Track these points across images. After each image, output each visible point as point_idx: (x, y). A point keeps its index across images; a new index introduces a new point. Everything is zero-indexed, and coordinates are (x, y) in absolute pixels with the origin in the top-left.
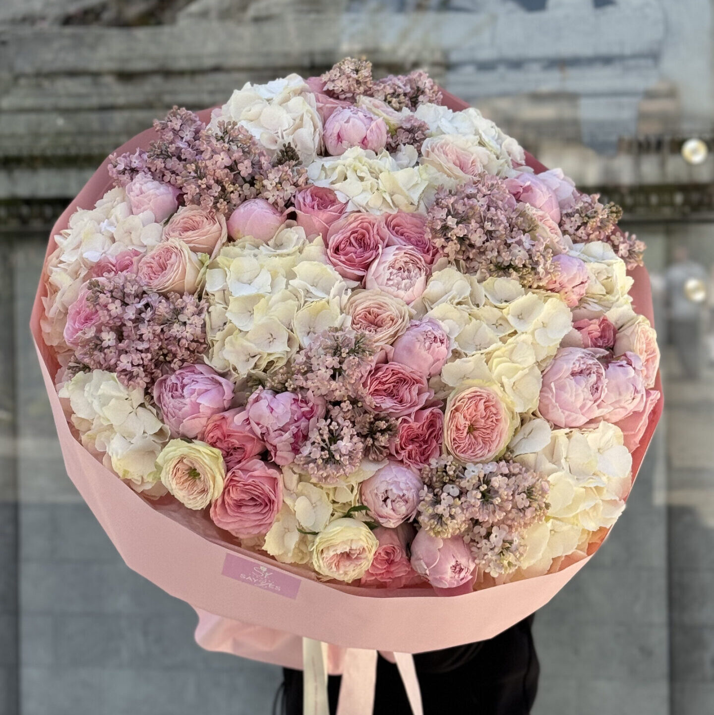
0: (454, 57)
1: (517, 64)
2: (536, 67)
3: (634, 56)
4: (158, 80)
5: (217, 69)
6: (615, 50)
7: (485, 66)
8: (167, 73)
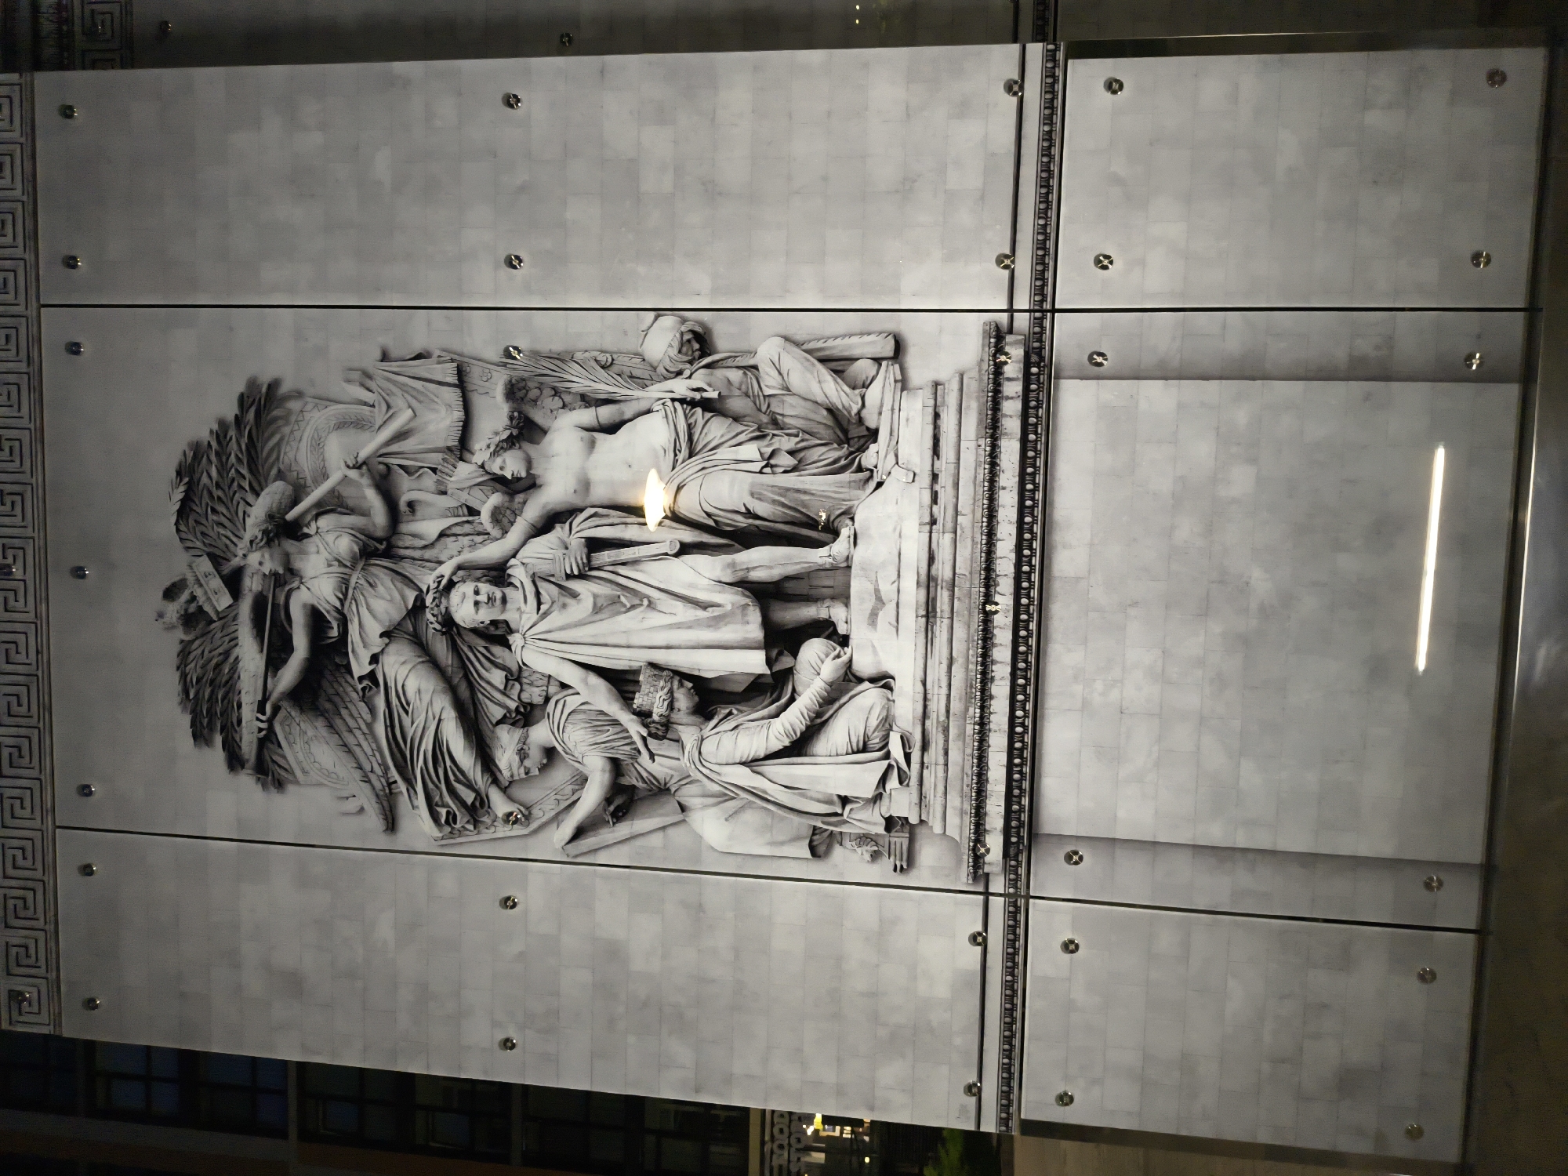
0: (927, 519)
1: (935, 477)
2: (937, 463)
3: (936, 400)
4: (928, 723)
5: (924, 683)
6: (930, 410)
7: (935, 499)
8: (925, 715)
